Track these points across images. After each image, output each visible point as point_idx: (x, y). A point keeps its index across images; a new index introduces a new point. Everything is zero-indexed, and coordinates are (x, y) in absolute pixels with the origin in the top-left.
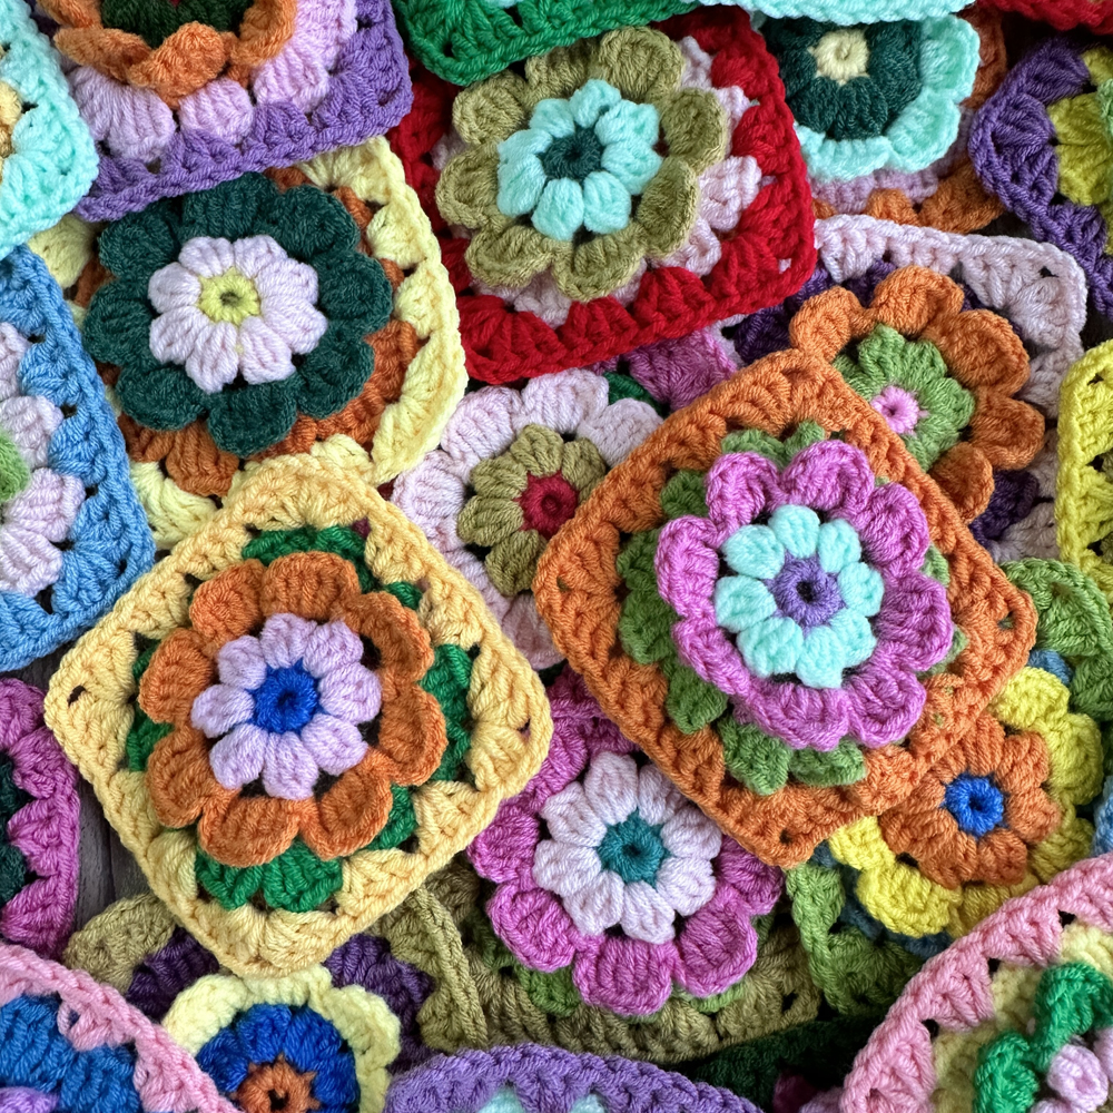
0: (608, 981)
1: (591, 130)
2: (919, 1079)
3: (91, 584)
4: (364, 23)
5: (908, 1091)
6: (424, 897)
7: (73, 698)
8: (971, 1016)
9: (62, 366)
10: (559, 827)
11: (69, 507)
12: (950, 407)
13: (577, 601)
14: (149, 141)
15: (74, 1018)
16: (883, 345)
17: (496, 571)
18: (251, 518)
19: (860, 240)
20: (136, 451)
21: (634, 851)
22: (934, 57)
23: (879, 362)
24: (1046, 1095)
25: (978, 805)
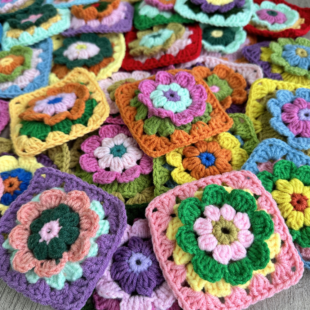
7: (17, 103)
10: (104, 144)
11: (35, 76)
12: (226, 89)
13: (123, 95)
16: (213, 77)
21: (119, 151)
23: (212, 80)
24: (203, 216)
25: (208, 159)
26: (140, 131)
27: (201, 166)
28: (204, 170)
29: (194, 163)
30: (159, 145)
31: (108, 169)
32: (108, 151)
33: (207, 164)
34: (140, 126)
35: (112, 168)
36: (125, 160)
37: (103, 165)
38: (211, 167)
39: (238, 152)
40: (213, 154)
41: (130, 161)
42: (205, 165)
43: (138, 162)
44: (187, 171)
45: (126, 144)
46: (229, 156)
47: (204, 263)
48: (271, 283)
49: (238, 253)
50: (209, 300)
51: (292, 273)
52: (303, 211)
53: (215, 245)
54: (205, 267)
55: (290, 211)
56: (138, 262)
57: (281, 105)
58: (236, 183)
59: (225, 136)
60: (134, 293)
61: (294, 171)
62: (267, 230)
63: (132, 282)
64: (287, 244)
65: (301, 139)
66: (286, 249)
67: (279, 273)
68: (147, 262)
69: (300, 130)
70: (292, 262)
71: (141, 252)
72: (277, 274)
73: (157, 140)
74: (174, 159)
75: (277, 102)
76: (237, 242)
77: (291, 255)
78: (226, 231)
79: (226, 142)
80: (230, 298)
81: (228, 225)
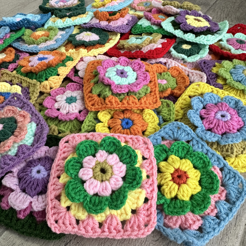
10: (65, 94)
21: (71, 100)
24: (94, 156)
25: (127, 123)
27: (119, 126)
28: (120, 129)
29: (115, 123)
30: (96, 103)
31: (58, 109)
32: (65, 98)
33: (125, 127)
34: (90, 87)
35: (61, 110)
36: (71, 106)
37: (56, 105)
38: (126, 130)
39: (153, 127)
40: (133, 121)
41: (74, 108)
42: (123, 127)
43: (80, 112)
44: (109, 127)
49: (104, 191)
51: (143, 227)
52: (179, 185)
55: (167, 180)
56: (39, 172)
57: (205, 103)
59: (149, 112)
60: (24, 191)
61: (189, 153)
62: (135, 183)
63: (26, 182)
65: (209, 133)
66: (147, 206)
67: (132, 222)
69: (212, 126)
70: (147, 219)
71: (44, 166)
72: (130, 222)
74: (104, 117)
75: (203, 100)
77: (149, 213)
78: (103, 171)
80: (83, 222)
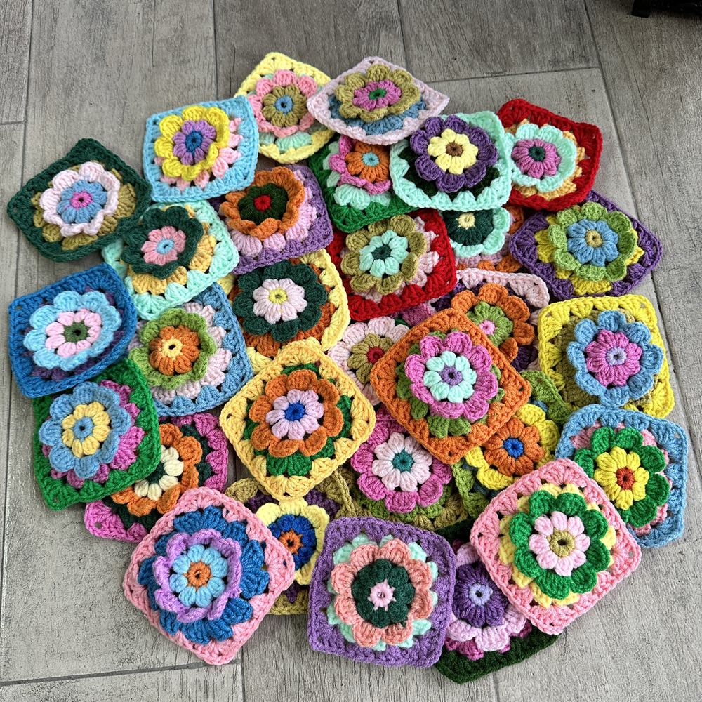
0: (396, 503)
1: (387, 245)
2: (494, 528)
3: (233, 384)
4: (319, 216)
5: (490, 532)
6: (337, 473)
7: (228, 418)
8: (511, 510)
9: (226, 317)
10: (379, 455)
11: (227, 360)
12: (505, 326)
13: (383, 382)
14: (254, 251)
15: (228, 512)
16: (482, 307)
17: (359, 376)
18: (284, 362)
19: (474, 276)
20: (248, 344)
21: (403, 462)
22: (497, 220)
23: (481, 313)
24: (534, 532)
25: (514, 447)
26: (426, 434)
28: (513, 463)
29: (500, 458)
30: (454, 448)
31: (398, 489)
32: (390, 465)
33: (516, 455)
34: (424, 428)
35: (403, 488)
36: (417, 474)
37: (391, 486)
38: (521, 458)
39: (545, 427)
40: (518, 438)
42: (514, 456)
43: (431, 469)
44: (492, 467)
45: (409, 450)
46: (537, 435)
47: (549, 583)
48: (613, 575)
49: (578, 560)
50: (560, 612)
51: (630, 560)
52: (630, 488)
53: (556, 560)
54: (551, 586)
55: (618, 492)
56: (479, 594)
57: (583, 348)
58: (556, 478)
60: (485, 626)
61: (613, 438)
62: (602, 529)
63: (481, 616)
64: (621, 533)
65: (614, 391)
66: (621, 538)
67: (618, 563)
68: (488, 592)
69: (611, 380)
70: (629, 548)
71: (477, 582)
72: (616, 565)
73: (452, 442)
74: (475, 458)
75: (578, 344)
76: (576, 550)
77: (626, 542)
78: (563, 543)
79: (529, 417)
80: (578, 603)
81: (564, 536)
